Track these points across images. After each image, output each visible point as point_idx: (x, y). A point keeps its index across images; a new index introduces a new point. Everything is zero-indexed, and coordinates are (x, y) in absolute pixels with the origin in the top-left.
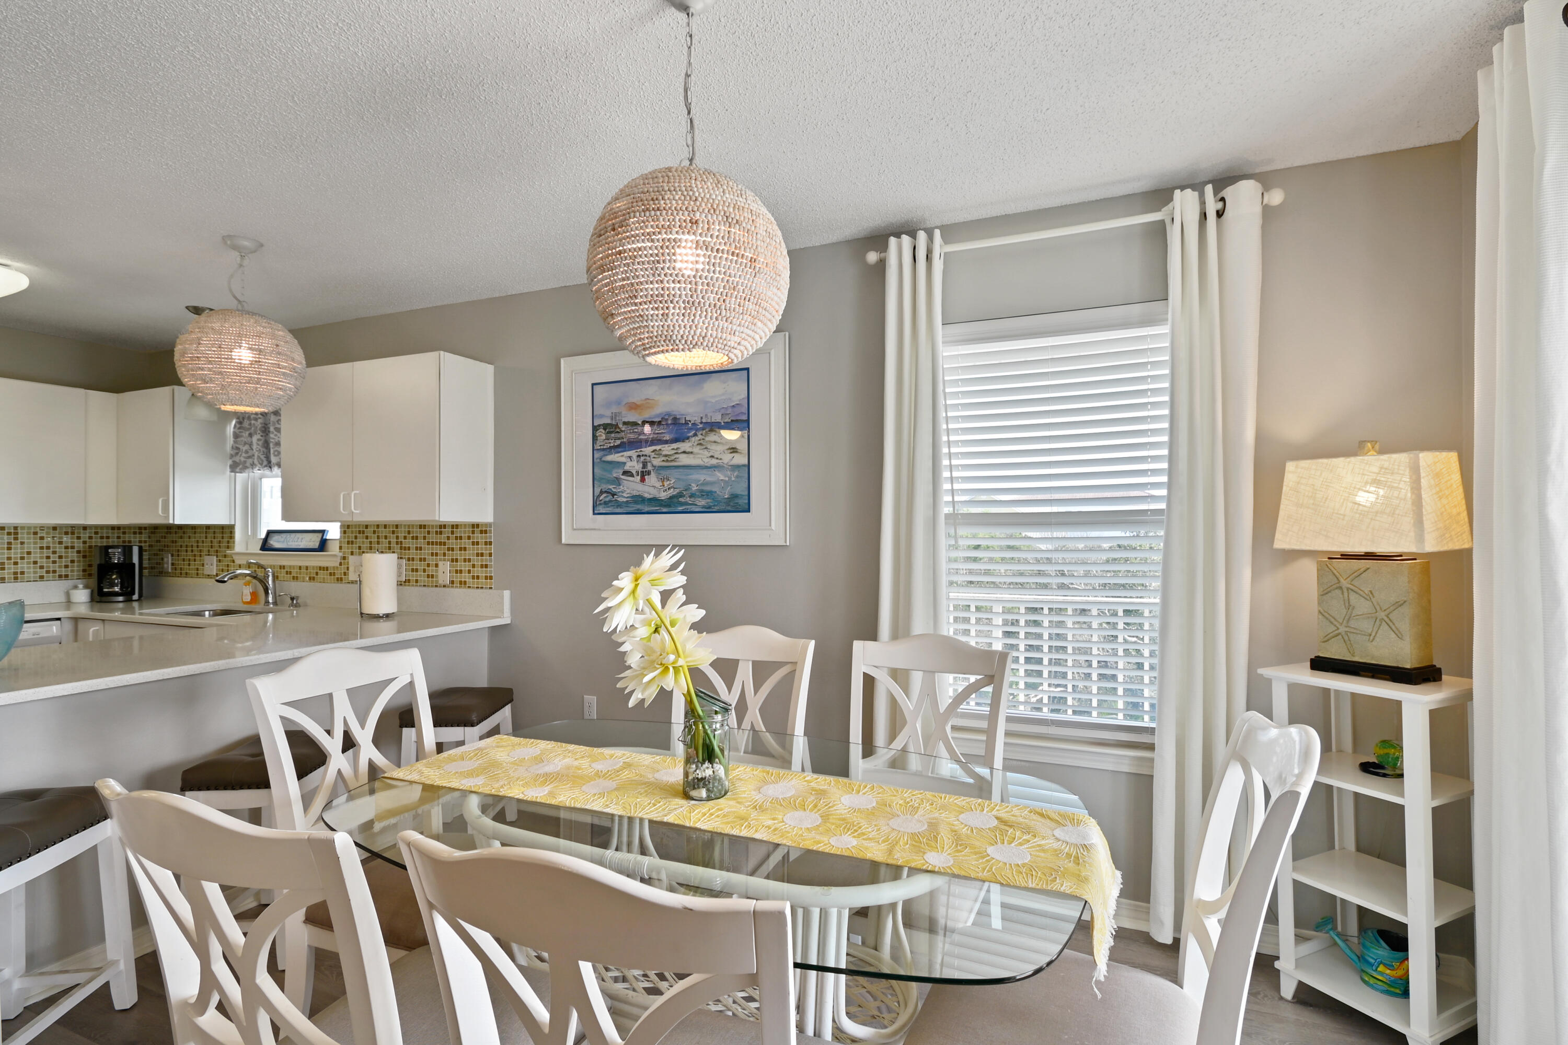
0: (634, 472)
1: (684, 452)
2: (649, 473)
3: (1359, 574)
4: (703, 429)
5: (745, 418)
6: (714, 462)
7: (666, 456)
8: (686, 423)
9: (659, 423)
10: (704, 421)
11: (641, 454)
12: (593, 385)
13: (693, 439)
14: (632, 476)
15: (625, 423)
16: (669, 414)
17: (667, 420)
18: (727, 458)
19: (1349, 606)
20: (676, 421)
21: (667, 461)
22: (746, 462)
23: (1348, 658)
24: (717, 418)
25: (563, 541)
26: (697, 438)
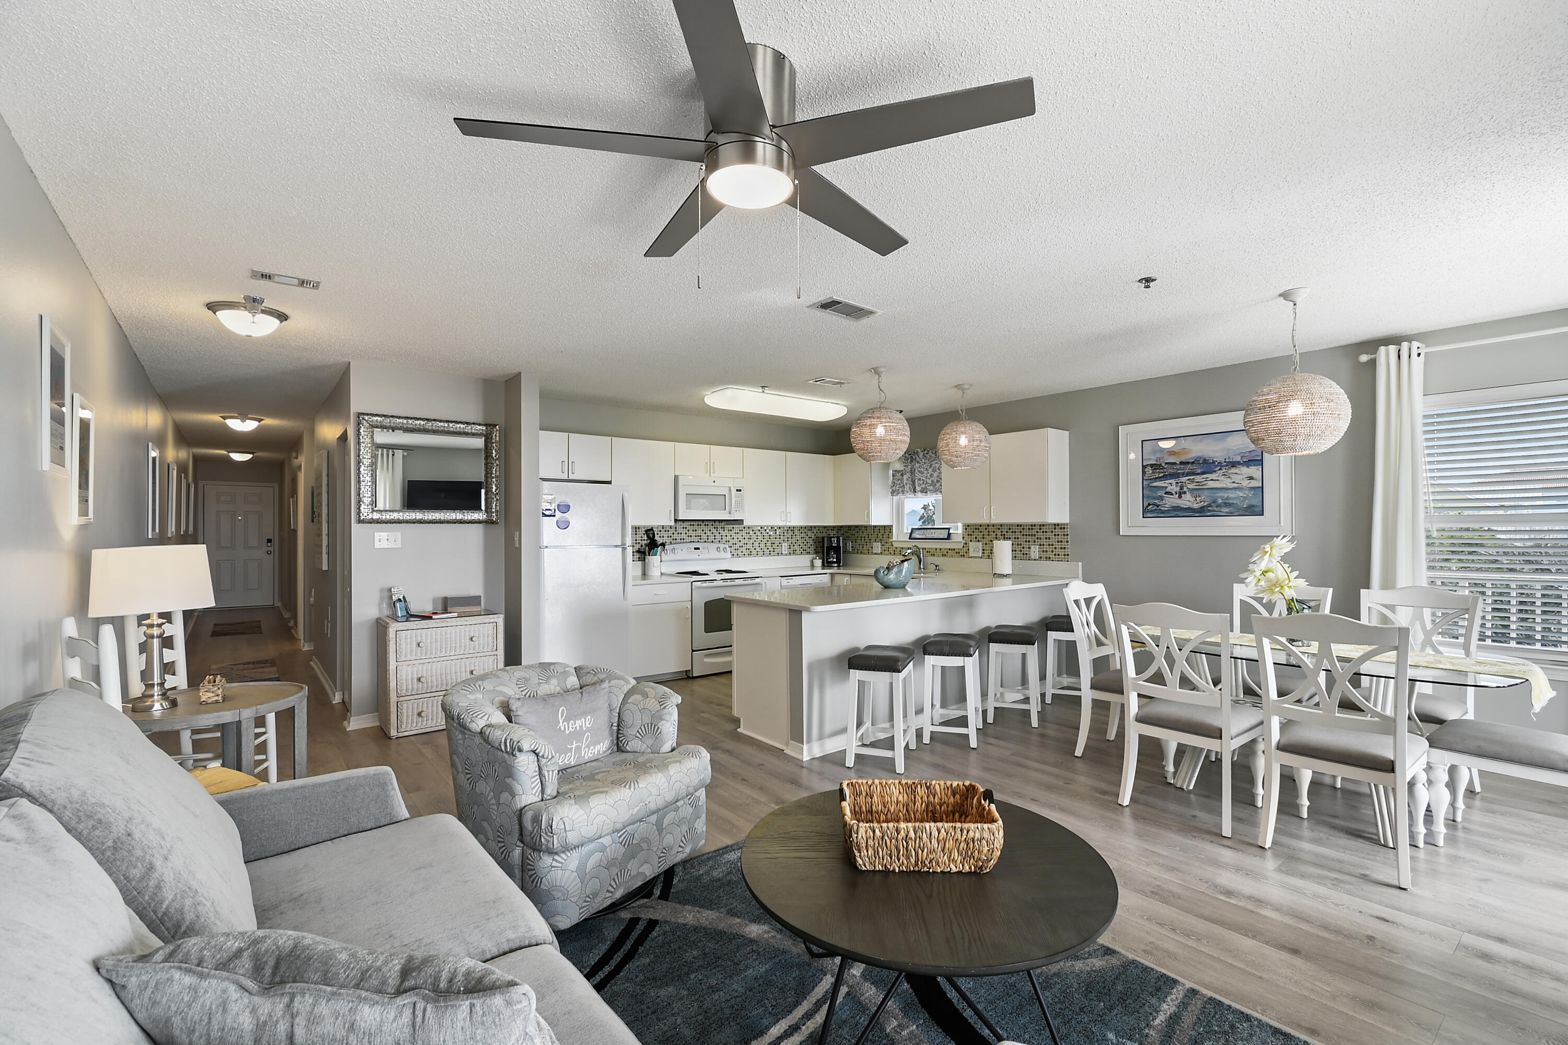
0: (1174, 493)
1: (1212, 480)
2: (1185, 493)
4: (1226, 466)
5: (1260, 458)
6: (1235, 485)
7: (1198, 482)
8: (1214, 462)
9: (1193, 463)
10: (1227, 461)
11: (1179, 481)
12: (1142, 441)
13: (1219, 472)
14: (1172, 494)
15: (1166, 463)
16: (1200, 457)
17: (1199, 461)
18: (1246, 483)
20: (1205, 461)
21: (1199, 485)
22: (1261, 485)
24: (1238, 459)
25: (1121, 534)
26: (1222, 471)
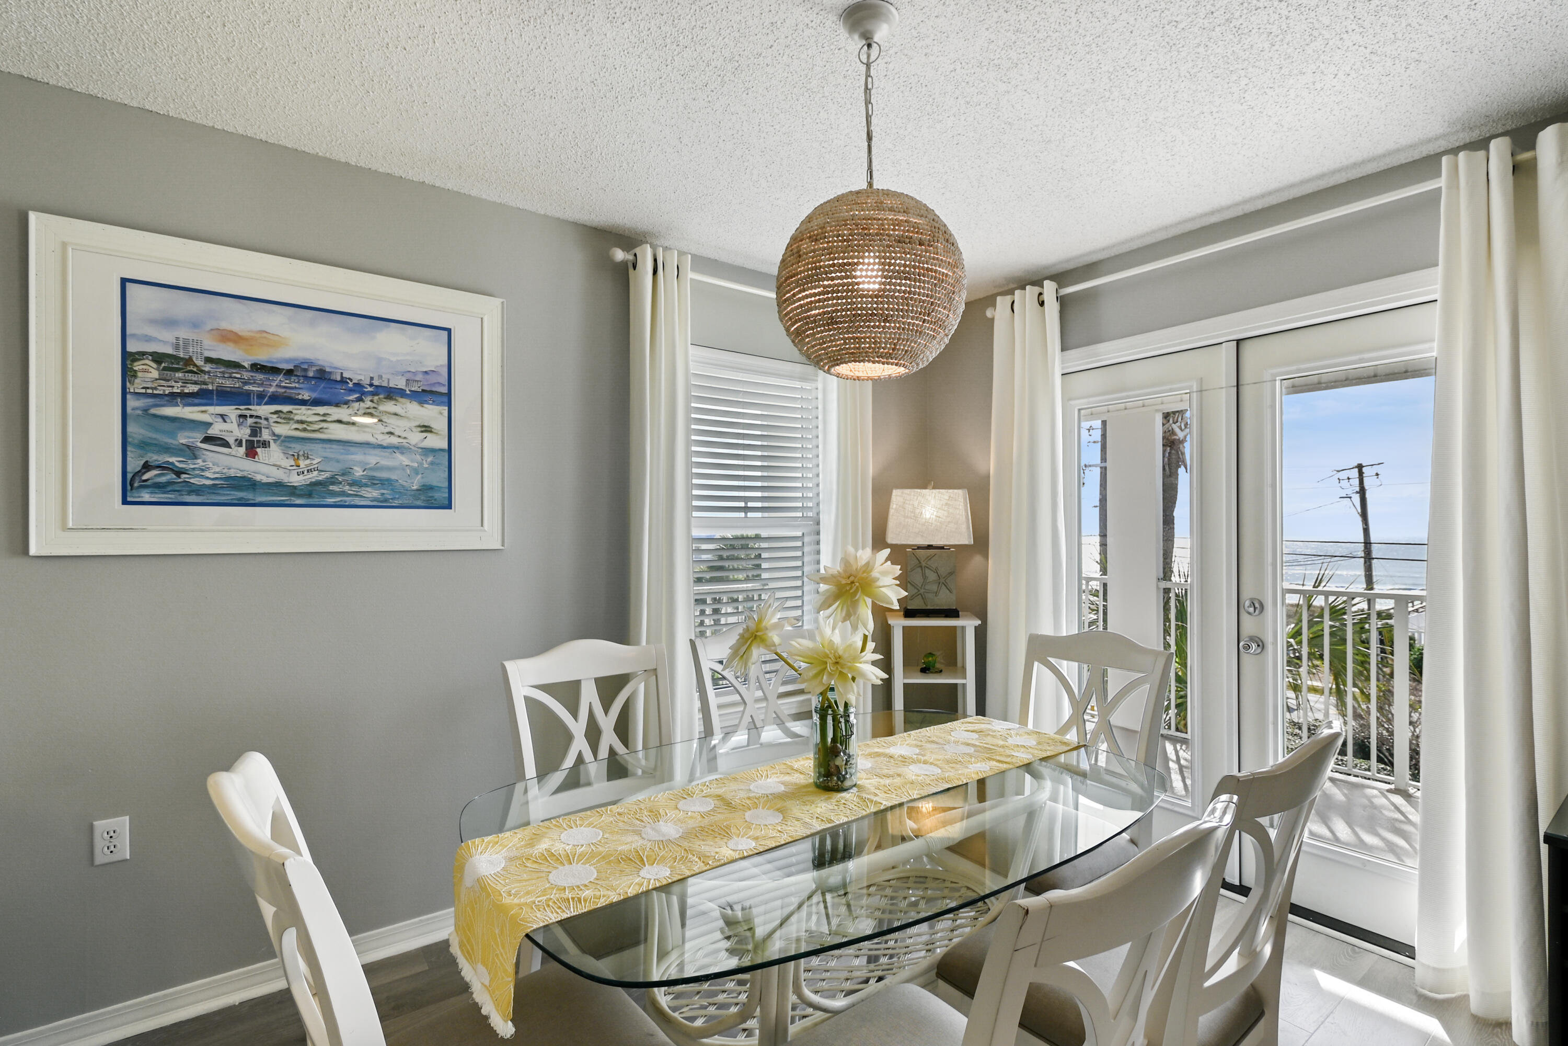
0: (231, 441)
1: (340, 422)
2: (265, 444)
3: (930, 558)
4: (374, 394)
5: (444, 390)
6: (394, 440)
7: (302, 422)
8: (343, 381)
9: (289, 373)
10: (376, 383)
11: (248, 413)
13: (356, 405)
14: (226, 445)
15: (209, 360)
16: (311, 364)
17: (306, 370)
18: (415, 438)
19: (925, 577)
20: (322, 375)
21: (305, 430)
22: (446, 446)
23: (924, 607)
24: (400, 383)
25: (33, 551)
26: (362, 404)
